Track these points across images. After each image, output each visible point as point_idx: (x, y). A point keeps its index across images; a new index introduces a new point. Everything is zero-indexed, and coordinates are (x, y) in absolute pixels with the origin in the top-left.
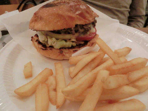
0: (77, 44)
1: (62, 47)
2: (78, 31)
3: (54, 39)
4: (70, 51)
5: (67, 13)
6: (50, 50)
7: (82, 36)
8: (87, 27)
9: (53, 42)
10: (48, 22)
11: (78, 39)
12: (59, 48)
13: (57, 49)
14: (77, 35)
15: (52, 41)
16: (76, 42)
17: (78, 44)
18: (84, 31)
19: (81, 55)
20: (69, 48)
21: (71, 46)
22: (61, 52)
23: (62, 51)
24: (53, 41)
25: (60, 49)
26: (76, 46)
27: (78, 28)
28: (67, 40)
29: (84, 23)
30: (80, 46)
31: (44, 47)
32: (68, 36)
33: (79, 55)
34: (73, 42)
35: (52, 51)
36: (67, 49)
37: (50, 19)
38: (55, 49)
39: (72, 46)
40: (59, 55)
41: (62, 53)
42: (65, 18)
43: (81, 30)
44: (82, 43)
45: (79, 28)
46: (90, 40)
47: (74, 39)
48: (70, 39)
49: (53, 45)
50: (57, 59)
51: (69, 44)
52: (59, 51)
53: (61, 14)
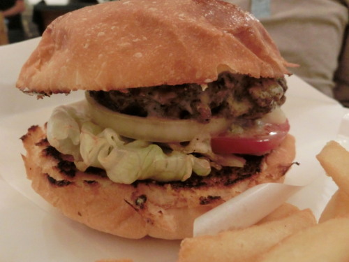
0: (213, 169)
1: (145, 176)
2: (225, 110)
3: (109, 136)
4: (185, 200)
5: (182, 15)
6: (87, 189)
7: (239, 132)
8: (265, 93)
9: (106, 149)
10: (86, 46)
11: (219, 145)
12: (129, 181)
13: (123, 185)
14: (217, 124)
15: (101, 142)
16: (213, 156)
17: (219, 168)
18: (251, 111)
19: (240, 229)
20: (178, 184)
21: (189, 175)
22: (140, 201)
23: (144, 197)
24: (103, 147)
25: (136, 184)
26: (210, 176)
27: (228, 96)
28: (173, 146)
29: (256, 73)
30: (227, 177)
31: (62, 171)
32: (176, 129)
33: (232, 229)
34: (198, 155)
35: (97, 193)
36: (169, 187)
37: (101, 34)
38: (113, 183)
39: (194, 174)
40: (127, 216)
41: (143, 207)
42: (171, 35)
43: (239, 107)
44: (239, 163)
45: (231, 95)
46: (267, 155)
47: (204, 142)
48: (185, 144)
49: (103, 162)
50: (114, 232)
51: (180, 164)
52: (128, 198)
53: (155, 15)
